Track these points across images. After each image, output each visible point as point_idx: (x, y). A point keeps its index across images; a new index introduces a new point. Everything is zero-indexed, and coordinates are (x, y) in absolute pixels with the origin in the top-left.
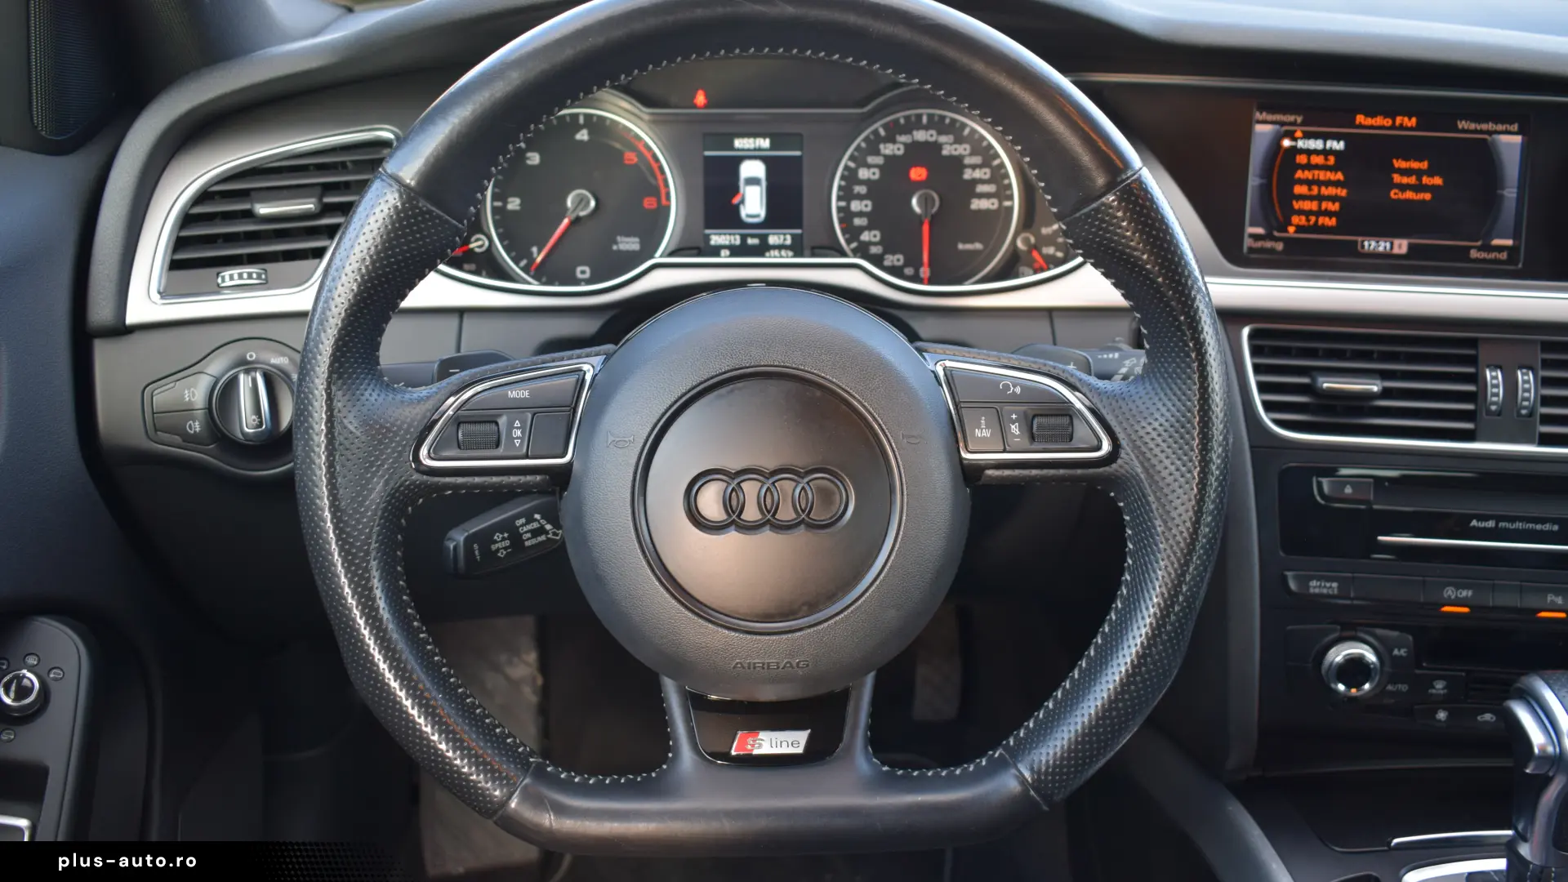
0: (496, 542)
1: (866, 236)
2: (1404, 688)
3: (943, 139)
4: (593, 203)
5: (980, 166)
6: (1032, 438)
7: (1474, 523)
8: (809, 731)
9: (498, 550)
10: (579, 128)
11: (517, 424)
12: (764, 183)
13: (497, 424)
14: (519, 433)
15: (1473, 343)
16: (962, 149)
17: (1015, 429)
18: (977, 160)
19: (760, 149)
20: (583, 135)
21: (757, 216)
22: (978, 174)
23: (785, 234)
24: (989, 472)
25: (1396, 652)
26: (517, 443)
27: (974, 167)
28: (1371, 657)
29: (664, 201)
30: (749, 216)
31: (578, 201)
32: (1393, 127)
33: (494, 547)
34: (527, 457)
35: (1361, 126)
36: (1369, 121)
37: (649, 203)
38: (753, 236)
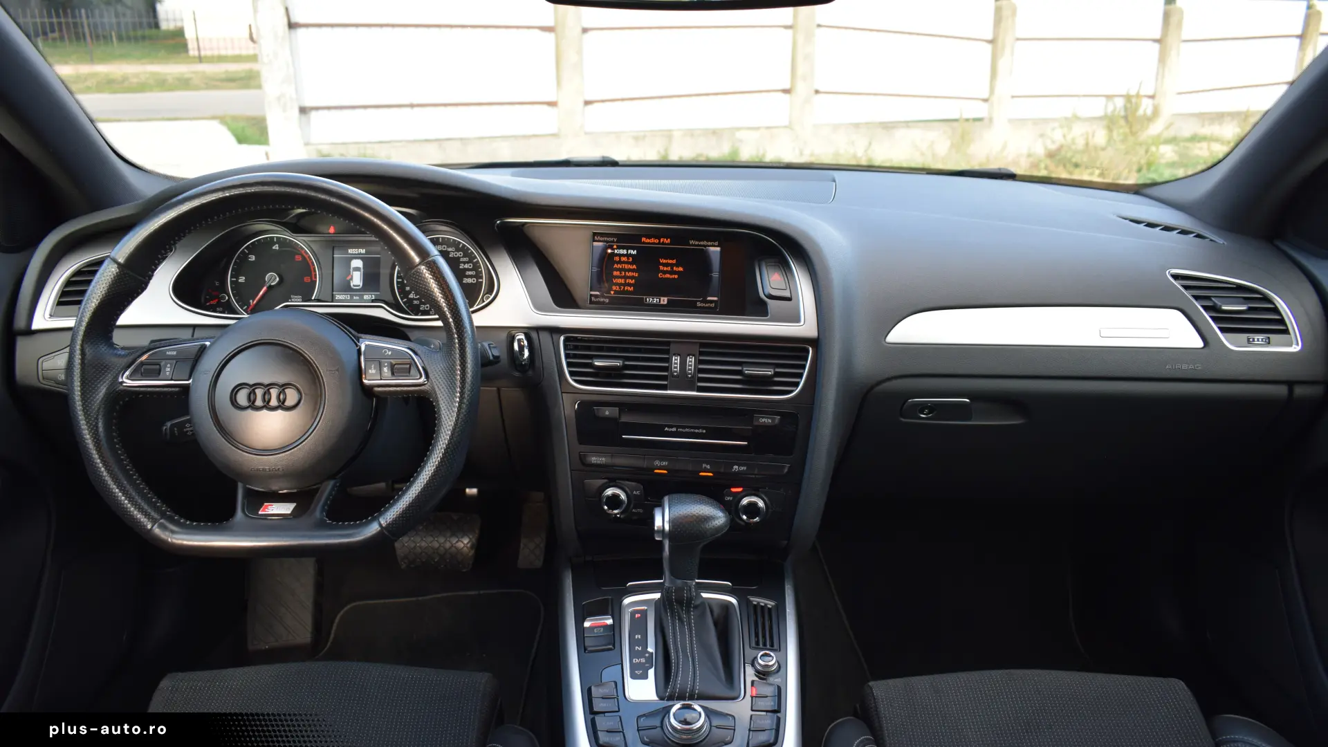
0: (187, 428)
1: (411, 296)
2: (641, 511)
3: (450, 249)
4: (278, 279)
5: (468, 263)
6: (393, 374)
7: (666, 429)
8: (295, 504)
9: (187, 431)
10: (275, 244)
11: (169, 365)
12: (362, 270)
13: (160, 365)
14: (169, 369)
15: (668, 343)
16: (459, 254)
17: (385, 369)
18: (466, 259)
19: (360, 254)
20: (276, 247)
21: (359, 286)
22: (466, 266)
23: (371, 295)
24: (376, 389)
25: (635, 493)
26: (168, 373)
27: (464, 263)
28: (623, 496)
29: (313, 279)
30: (354, 286)
31: (272, 278)
32: (659, 243)
33: (185, 430)
34: (172, 380)
35: (644, 243)
36: (648, 241)
37: (307, 279)
38: (356, 295)
